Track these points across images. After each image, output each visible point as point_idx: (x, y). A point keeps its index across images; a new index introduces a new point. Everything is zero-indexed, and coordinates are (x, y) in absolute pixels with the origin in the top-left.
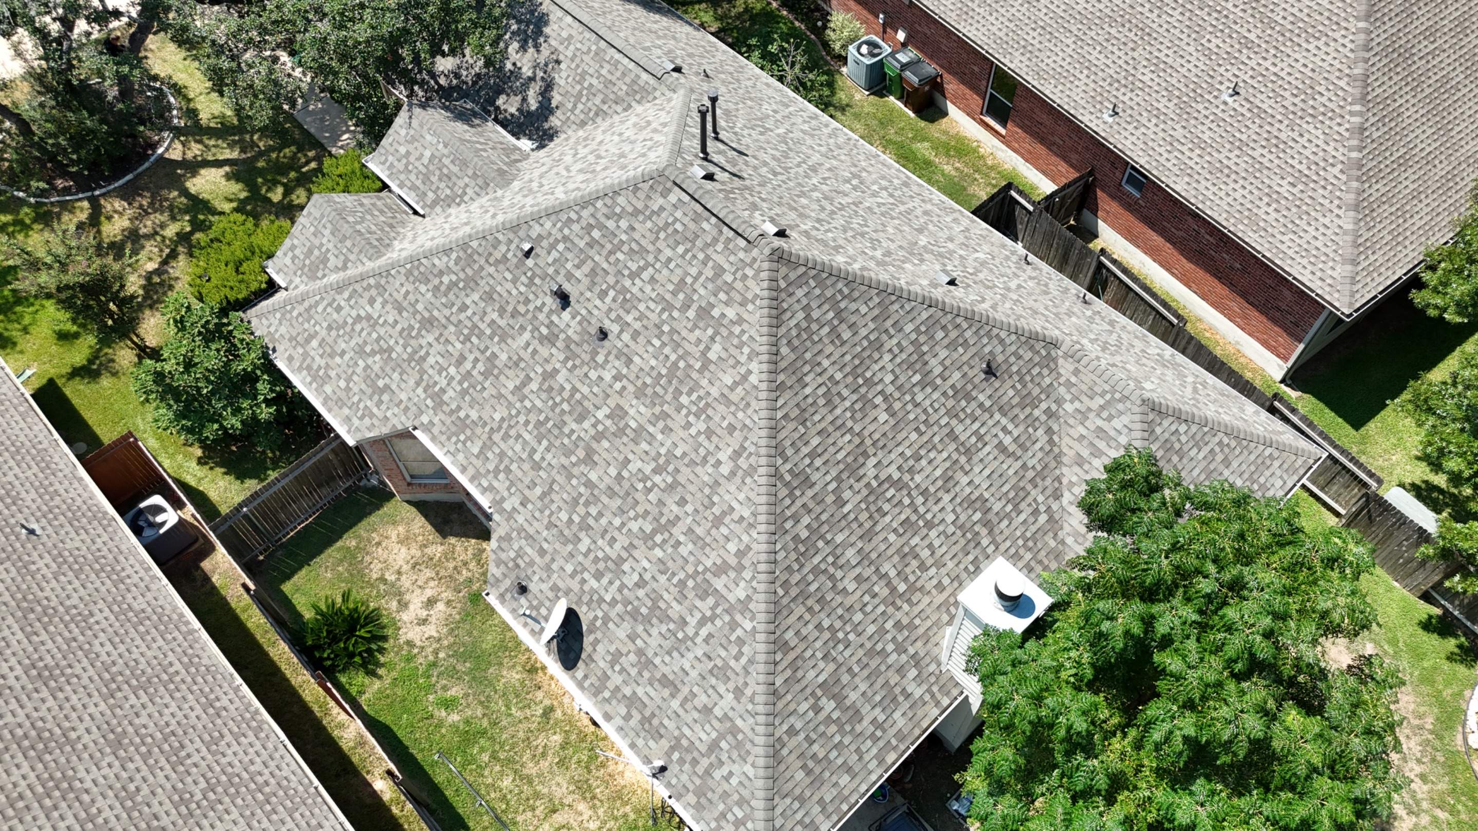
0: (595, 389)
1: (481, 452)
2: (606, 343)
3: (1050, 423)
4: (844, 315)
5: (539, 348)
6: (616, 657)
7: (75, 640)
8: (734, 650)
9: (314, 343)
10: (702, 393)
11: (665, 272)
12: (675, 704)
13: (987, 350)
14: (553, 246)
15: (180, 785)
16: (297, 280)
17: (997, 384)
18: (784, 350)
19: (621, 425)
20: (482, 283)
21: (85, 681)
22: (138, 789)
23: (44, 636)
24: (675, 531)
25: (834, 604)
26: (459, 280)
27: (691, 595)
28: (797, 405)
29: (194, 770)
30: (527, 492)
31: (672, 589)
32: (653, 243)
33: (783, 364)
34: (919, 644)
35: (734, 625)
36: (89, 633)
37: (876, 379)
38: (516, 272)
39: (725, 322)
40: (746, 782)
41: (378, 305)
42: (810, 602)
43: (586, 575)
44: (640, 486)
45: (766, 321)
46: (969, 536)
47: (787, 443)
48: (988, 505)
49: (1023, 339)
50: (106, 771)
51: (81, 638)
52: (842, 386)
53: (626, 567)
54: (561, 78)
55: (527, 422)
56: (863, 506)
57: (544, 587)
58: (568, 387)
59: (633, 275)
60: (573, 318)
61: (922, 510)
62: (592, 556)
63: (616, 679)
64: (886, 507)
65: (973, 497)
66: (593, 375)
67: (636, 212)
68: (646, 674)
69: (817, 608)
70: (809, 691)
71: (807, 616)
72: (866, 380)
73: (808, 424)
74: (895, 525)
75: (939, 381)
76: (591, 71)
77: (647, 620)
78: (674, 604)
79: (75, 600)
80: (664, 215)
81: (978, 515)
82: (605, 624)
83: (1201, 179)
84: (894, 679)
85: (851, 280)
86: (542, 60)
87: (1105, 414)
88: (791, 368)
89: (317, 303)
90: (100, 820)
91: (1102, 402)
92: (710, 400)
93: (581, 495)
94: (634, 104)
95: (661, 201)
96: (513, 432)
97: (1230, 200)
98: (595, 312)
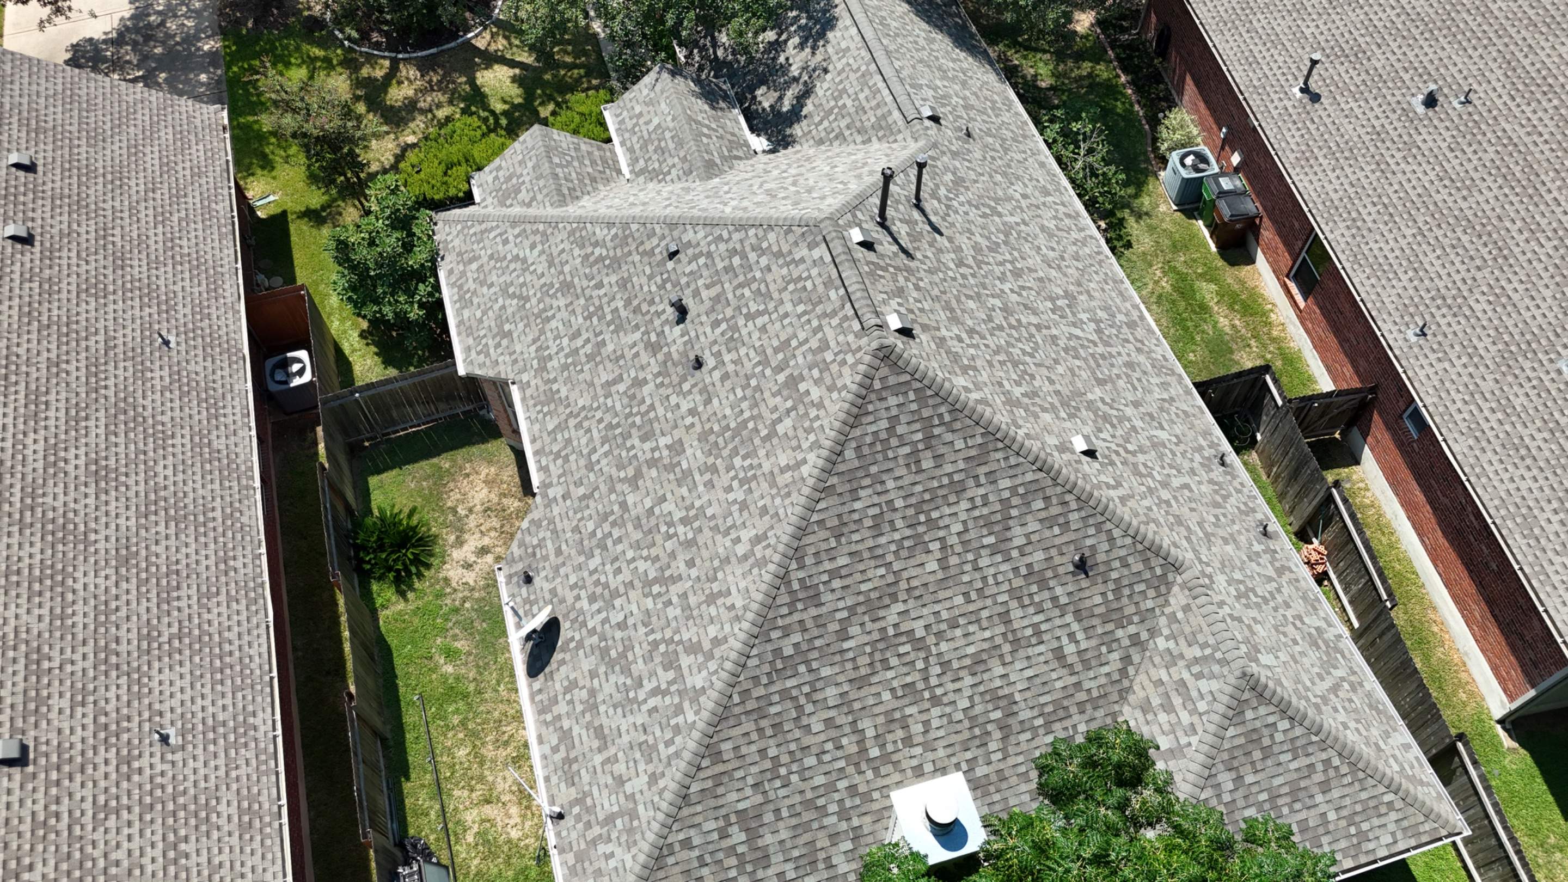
0: (669, 415)
1: (553, 431)
2: (697, 373)
3: (1132, 651)
4: (934, 442)
5: (642, 353)
6: (572, 685)
7: (145, 453)
8: (669, 735)
9: (474, 266)
10: (755, 462)
11: (778, 325)
12: (598, 759)
13: (1089, 542)
14: (695, 258)
15: (155, 622)
16: (489, 200)
17: (1085, 583)
18: (849, 454)
19: (675, 461)
20: (624, 268)
21: (131, 494)
22: (117, 609)
23: (121, 440)
24: (673, 588)
25: (789, 737)
26: (607, 257)
27: (658, 659)
28: (840, 516)
29: (176, 613)
30: (572, 487)
31: (645, 645)
32: (780, 292)
33: (841, 468)
34: (868, 819)
35: (679, 710)
36: (161, 452)
37: (941, 524)
38: (656, 269)
39: (806, 400)
40: (621, 871)
41: (536, 252)
42: (764, 723)
43: (583, 594)
44: (663, 529)
45: (842, 416)
46: (977, 731)
47: (811, 550)
48: (1015, 709)
49: (1140, 547)
50: (100, 581)
51: (151, 454)
52: (898, 515)
53: (617, 602)
54: (822, 89)
55: (600, 421)
56: (868, 649)
57: (547, 586)
58: (648, 402)
59: (750, 317)
60: (682, 336)
61: (934, 681)
62: (595, 577)
63: (562, 708)
64: (894, 661)
65: (1001, 693)
66: (674, 400)
67: (779, 254)
68: (588, 717)
69: (769, 732)
70: (723, 812)
71: (754, 736)
72: (929, 520)
73: (843, 540)
74: (895, 684)
75: (1015, 553)
76: (851, 91)
77: (611, 664)
78: (640, 661)
79: (166, 419)
80: (802, 267)
81: (998, 714)
82: (577, 648)
83: (1488, 448)
84: (823, 842)
85: (957, 409)
86: (812, 64)
87: (1196, 669)
88: (850, 476)
89: (492, 229)
90: (69, 622)
91: (1198, 653)
92: (759, 473)
93: (612, 512)
94: (874, 139)
95: (805, 252)
96: (586, 424)
97: (1511, 487)
98: (702, 338)
